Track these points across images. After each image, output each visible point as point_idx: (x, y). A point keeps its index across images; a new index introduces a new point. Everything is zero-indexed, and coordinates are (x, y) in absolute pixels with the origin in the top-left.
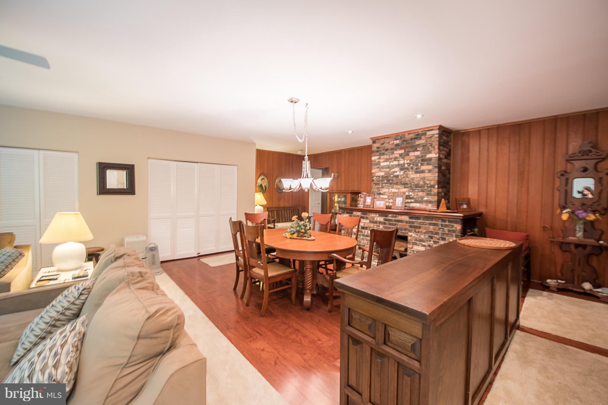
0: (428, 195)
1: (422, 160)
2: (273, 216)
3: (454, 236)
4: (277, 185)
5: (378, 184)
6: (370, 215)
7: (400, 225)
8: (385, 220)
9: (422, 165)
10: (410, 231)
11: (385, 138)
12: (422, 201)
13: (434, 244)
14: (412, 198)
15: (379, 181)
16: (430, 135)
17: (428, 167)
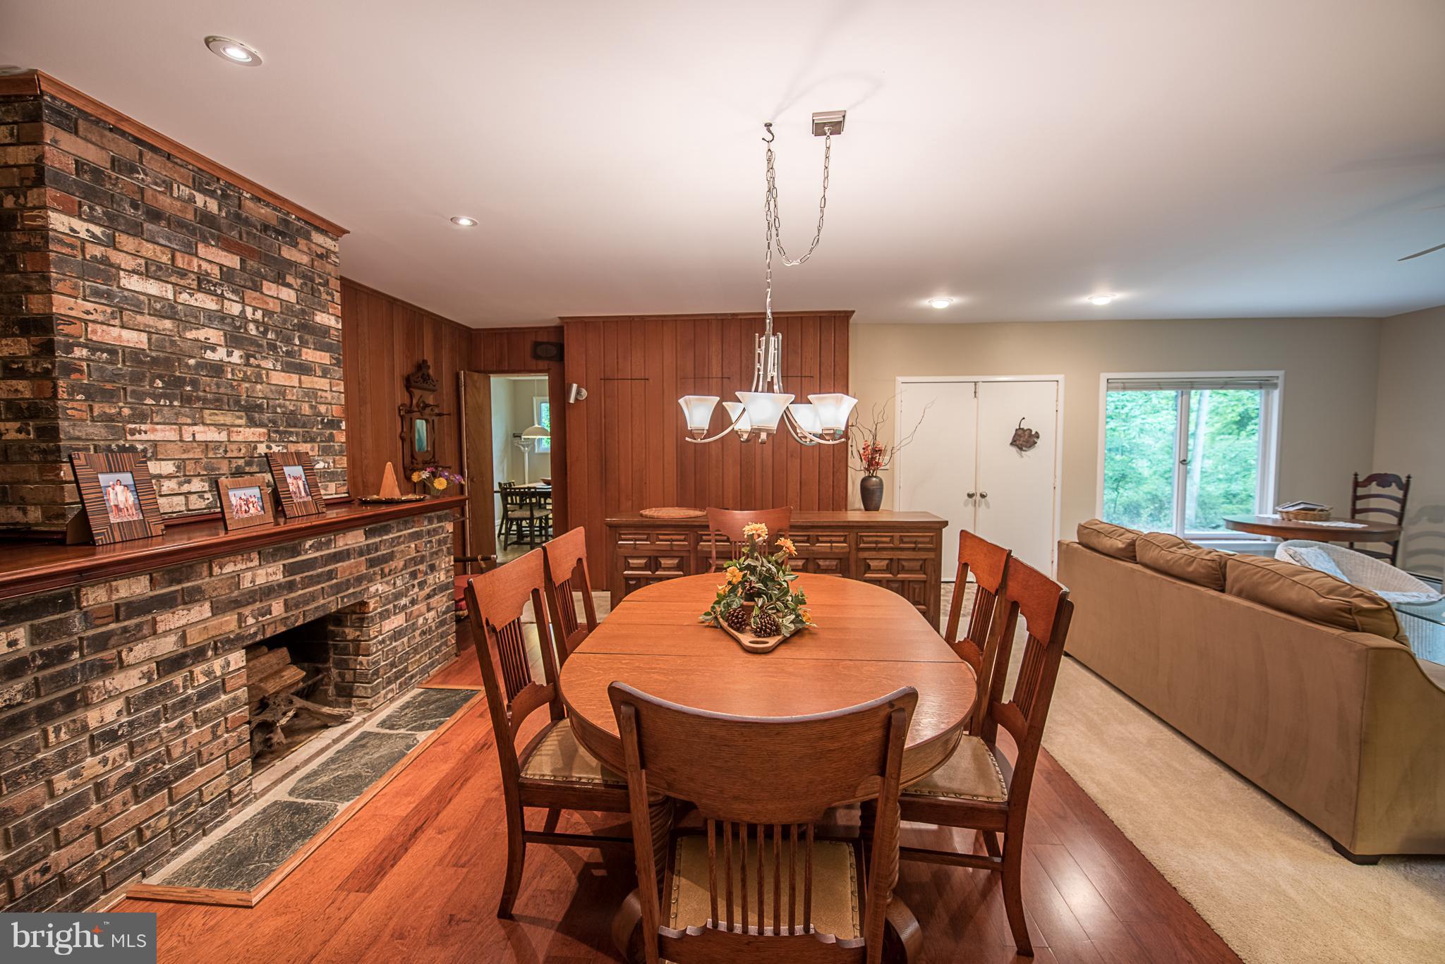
0: (324, 451)
1: (304, 327)
5: (109, 393)
6: (216, 570)
7: (343, 570)
10: (370, 580)
11: (139, 142)
15: (115, 377)
16: (322, 246)
17: (319, 356)
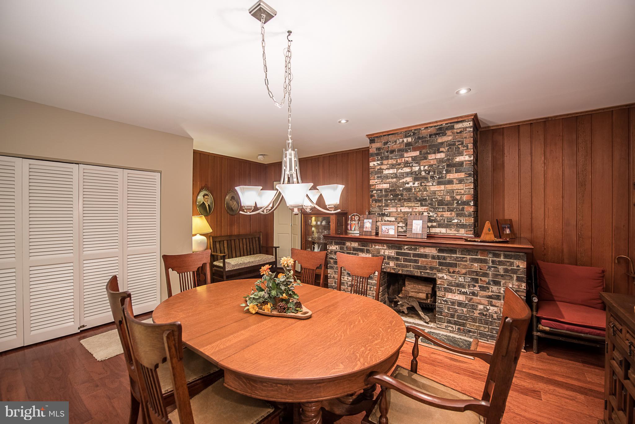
0: (458, 215)
1: (448, 166)
2: (222, 248)
3: (515, 278)
4: (227, 204)
5: (380, 201)
6: (374, 246)
7: (423, 262)
8: (398, 254)
9: (448, 172)
10: (439, 271)
11: (389, 135)
12: (450, 225)
13: (480, 290)
14: (433, 220)
15: (381, 196)
16: (460, 128)
17: (458, 175)
